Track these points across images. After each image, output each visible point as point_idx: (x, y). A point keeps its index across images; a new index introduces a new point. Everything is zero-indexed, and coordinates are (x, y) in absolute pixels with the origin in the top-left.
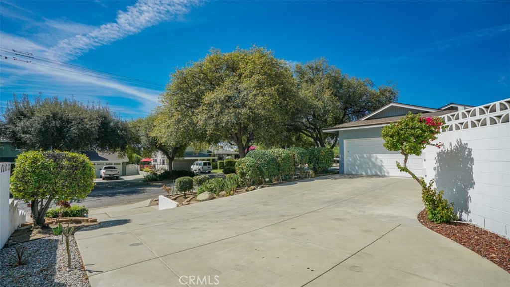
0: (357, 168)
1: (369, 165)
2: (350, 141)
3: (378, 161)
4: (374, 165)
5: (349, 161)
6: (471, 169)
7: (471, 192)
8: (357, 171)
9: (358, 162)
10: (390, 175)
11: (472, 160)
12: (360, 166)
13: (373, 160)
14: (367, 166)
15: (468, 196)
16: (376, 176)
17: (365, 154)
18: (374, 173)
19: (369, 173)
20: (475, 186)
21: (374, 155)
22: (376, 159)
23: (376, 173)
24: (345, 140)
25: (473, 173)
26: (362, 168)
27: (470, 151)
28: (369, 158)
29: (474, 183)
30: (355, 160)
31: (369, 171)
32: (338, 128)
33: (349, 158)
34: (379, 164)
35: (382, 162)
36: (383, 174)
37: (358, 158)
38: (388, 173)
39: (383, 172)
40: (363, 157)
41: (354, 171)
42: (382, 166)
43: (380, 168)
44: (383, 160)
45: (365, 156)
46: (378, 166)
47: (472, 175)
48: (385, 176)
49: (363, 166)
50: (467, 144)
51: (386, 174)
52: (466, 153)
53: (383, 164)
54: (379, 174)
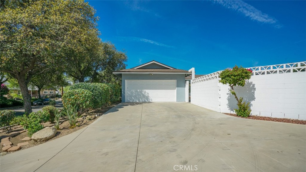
0: (133, 98)
1: (141, 96)
2: (129, 81)
3: (146, 93)
4: (144, 96)
5: (128, 94)
6: (254, 92)
7: (252, 102)
8: (133, 100)
9: (134, 94)
10: (153, 101)
11: (255, 89)
12: (135, 97)
13: (143, 93)
14: (140, 97)
15: (251, 103)
16: (145, 102)
17: (139, 89)
18: (144, 101)
19: (141, 101)
20: (255, 100)
21: (144, 90)
22: (145, 92)
23: (145, 100)
24: (126, 80)
25: (254, 94)
26: (137, 98)
27: (254, 85)
28: (141, 92)
29: (255, 98)
30: (132, 93)
31: (140, 99)
32: (121, 72)
33: (128, 92)
34: (147, 95)
35: (148, 94)
36: (149, 101)
37: (134, 92)
38: (152, 100)
39: (149, 100)
40: (137, 91)
41: (131, 100)
42: (148, 96)
43: (147, 98)
44: (149, 93)
45: (138, 90)
46: (146, 96)
47: (254, 95)
48: (150, 102)
49: (138, 97)
50: (252, 82)
51: (151, 101)
52: (251, 86)
53: (149, 95)
54: (146, 101)
